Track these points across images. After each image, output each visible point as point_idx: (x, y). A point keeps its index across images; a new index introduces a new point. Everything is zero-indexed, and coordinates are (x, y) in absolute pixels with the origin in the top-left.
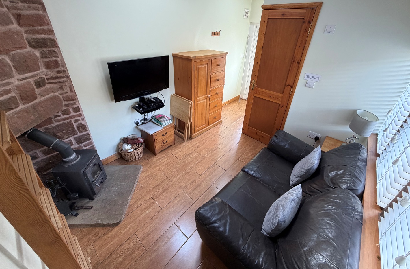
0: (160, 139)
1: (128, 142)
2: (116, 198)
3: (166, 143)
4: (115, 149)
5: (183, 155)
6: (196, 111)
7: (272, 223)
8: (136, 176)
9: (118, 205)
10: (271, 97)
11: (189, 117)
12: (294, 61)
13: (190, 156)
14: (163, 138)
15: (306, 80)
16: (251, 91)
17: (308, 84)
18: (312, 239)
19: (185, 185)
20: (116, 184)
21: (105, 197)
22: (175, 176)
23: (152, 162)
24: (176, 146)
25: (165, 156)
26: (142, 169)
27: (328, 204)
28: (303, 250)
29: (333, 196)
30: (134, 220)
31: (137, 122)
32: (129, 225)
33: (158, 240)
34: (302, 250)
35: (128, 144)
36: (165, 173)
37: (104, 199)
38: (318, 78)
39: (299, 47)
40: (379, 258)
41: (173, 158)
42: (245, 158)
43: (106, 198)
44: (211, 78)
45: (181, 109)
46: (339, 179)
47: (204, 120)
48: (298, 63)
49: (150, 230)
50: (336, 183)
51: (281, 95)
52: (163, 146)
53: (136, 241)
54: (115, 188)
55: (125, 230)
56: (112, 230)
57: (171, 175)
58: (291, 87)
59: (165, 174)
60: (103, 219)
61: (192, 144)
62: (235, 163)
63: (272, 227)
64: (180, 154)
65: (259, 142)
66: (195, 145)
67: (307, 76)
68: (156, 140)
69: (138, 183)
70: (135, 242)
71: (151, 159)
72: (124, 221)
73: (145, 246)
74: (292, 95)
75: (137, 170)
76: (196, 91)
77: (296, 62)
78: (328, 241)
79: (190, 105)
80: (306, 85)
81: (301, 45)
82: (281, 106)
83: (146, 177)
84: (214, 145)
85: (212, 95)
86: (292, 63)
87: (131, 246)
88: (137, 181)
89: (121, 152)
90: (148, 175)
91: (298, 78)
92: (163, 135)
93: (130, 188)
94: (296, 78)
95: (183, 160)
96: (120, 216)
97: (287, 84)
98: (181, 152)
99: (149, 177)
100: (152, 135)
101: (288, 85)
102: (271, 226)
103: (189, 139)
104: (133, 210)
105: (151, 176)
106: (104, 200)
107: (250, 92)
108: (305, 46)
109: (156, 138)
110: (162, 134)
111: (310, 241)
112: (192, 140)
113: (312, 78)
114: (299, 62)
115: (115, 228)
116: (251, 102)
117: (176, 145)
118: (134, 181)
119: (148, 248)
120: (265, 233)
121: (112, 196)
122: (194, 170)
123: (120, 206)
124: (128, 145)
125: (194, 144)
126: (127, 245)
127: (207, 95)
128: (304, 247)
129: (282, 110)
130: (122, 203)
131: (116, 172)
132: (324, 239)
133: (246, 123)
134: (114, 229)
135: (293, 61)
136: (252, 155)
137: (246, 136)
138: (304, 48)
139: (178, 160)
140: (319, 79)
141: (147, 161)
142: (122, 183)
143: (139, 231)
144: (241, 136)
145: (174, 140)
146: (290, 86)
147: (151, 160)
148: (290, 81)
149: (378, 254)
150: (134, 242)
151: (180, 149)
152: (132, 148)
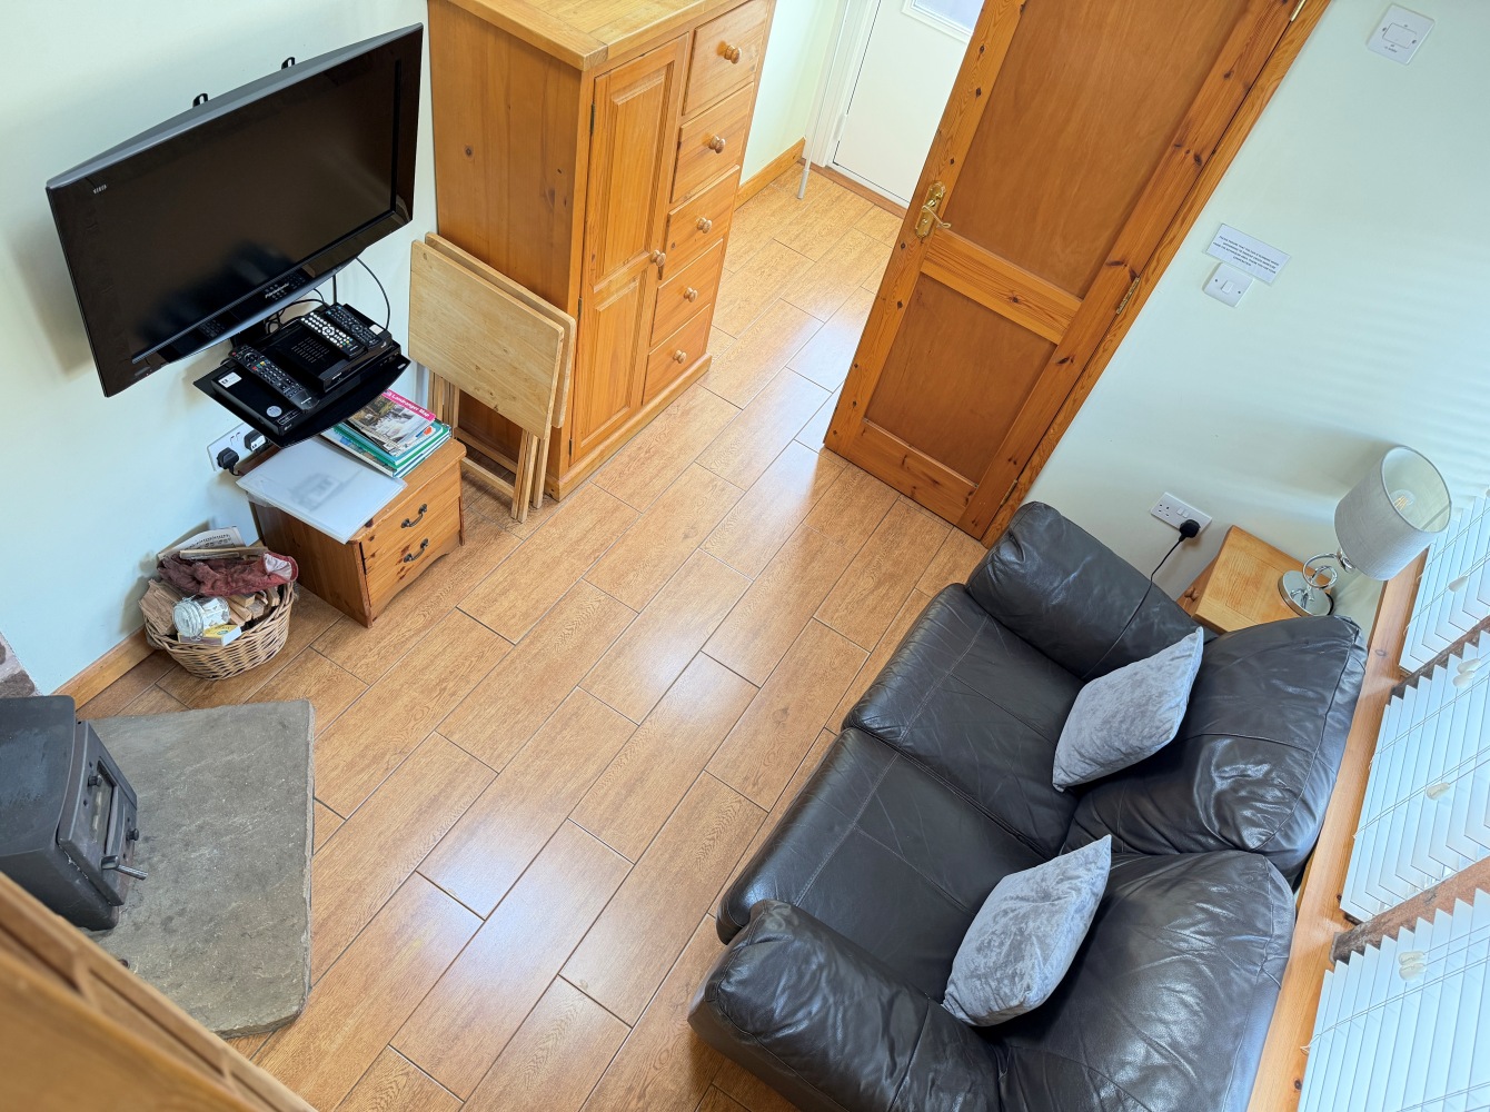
0: (389, 549)
1: (204, 590)
2: (234, 904)
3: (418, 555)
4: (117, 621)
5: (526, 615)
6: (587, 358)
7: (997, 992)
8: (300, 767)
9: (260, 934)
10: (1015, 300)
11: (552, 404)
12: (1178, 146)
13: (564, 616)
14: (407, 538)
15: (1215, 260)
16: (909, 241)
17: (1220, 283)
18: (1130, 1058)
19: (571, 786)
20: (201, 828)
21: (168, 903)
22: (510, 744)
23: (360, 672)
24: (471, 554)
25: (425, 627)
26: (315, 724)
27: (1192, 929)
28: (1099, 1096)
29: (1214, 889)
30: (366, 988)
31: (228, 451)
32: (347, 1016)
33: (504, 1054)
34: (1095, 1095)
35: (201, 598)
36: (453, 733)
37: (169, 913)
38: (1269, 265)
39: (1227, 76)
40: (1298, 1085)
41: (474, 634)
42: (843, 606)
43: (177, 908)
44: (679, 144)
45: (500, 352)
46: (1245, 802)
47: (622, 392)
48: (1197, 159)
49: (454, 1020)
50: (1230, 820)
51: (1073, 303)
52: (403, 573)
53: (407, 1074)
54: (205, 851)
55: (339, 1040)
56: (272, 1048)
57: (490, 738)
58: (1133, 276)
59: (455, 738)
60: (212, 1011)
61: (561, 537)
62: (800, 643)
63: (992, 1003)
64: (506, 604)
65: (909, 501)
66: (578, 542)
67: (1221, 242)
68: (373, 555)
69: (317, 803)
70: (402, 1080)
71: (346, 654)
72: (317, 1002)
73: (452, 1086)
74: (1128, 318)
75: (289, 735)
76: (592, 248)
77: (1188, 152)
78: (1176, 1067)
79: (561, 345)
80: (1210, 282)
81: (1235, 69)
82: (1059, 356)
83: (351, 765)
84: (686, 537)
85: (673, 245)
86: (1170, 150)
87: (392, 1094)
88: (310, 796)
89: (171, 645)
90: (362, 756)
91: (1175, 243)
92: (404, 525)
93: (291, 840)
94: (1167, 240)
95: (532, 643)
96: (295, 986)
97: (1115, 255)
98: (512, 595)
99: (368, 766)
100: (349, 543)
101: (1118, 263)
102: (987, 1000)
103: (539, 505)
104: (344, 945)
105: (376, 759)
106: (170, 919)
107: (903, 246)
108: (1260, 83)
109: (368, 549)
110: (402, 520)
111: (1123, 1064)
112: (561, 509)
113: (1243, 255)
114: (1204, 158)
115: (282, 1035)
116: (900, 304)
117: (468, 545)
118: (298, 798)
119: (468, 1092)
120: (961, 1015)
121: (208, 893)
122: (604, 698)
123: (275, 937)
124: (209, 605)
125: (574, 534)
126: (369, 1095)
127: (647, 247)
128: (1103, 1085)
129: (1058, 377)
130: (276, 921)
131: (170, 754)
132: (1166, 1058)
133: (855, 403)
134: (277, 1041)
135: (1175, 139)
136: (876, 587)
137: (843, 463)
138: (1249, 89)
139: (507, 647)
140: (1277, 269)
141: (326, 667)
142: (238, 820)
143: (403, 1031)
144: (820, 466)
145: (458, 528)
146: (1127, 268)
147: (349, 657)
148: (1131, 245)
149: (1298, 1073)
150: (399, 1079)
151: (499, 576)
152: (235, 619)
